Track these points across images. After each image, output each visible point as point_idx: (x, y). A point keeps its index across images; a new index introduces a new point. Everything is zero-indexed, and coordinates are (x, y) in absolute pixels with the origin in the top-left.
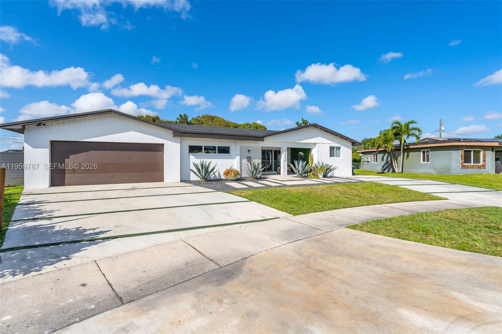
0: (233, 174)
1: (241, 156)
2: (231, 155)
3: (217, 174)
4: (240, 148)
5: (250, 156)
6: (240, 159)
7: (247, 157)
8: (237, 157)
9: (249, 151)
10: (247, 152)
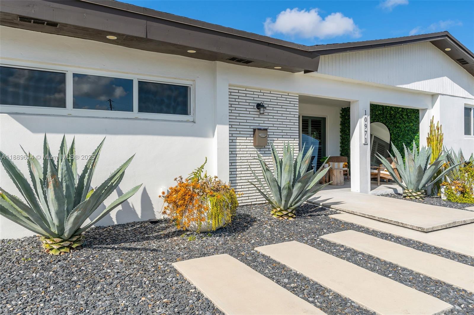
0: (209, 203)
1: (231, 126)
2: (194, 122)
3: (135, 202)
4: (230, 94)
5: (263, 126)
6: (231, 135)
7: (254, 130)
8: (218, 127)
9: (259, 106)
10: (254, 112)
